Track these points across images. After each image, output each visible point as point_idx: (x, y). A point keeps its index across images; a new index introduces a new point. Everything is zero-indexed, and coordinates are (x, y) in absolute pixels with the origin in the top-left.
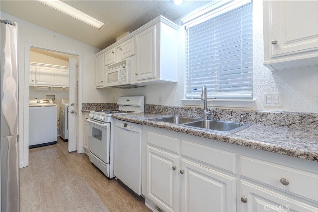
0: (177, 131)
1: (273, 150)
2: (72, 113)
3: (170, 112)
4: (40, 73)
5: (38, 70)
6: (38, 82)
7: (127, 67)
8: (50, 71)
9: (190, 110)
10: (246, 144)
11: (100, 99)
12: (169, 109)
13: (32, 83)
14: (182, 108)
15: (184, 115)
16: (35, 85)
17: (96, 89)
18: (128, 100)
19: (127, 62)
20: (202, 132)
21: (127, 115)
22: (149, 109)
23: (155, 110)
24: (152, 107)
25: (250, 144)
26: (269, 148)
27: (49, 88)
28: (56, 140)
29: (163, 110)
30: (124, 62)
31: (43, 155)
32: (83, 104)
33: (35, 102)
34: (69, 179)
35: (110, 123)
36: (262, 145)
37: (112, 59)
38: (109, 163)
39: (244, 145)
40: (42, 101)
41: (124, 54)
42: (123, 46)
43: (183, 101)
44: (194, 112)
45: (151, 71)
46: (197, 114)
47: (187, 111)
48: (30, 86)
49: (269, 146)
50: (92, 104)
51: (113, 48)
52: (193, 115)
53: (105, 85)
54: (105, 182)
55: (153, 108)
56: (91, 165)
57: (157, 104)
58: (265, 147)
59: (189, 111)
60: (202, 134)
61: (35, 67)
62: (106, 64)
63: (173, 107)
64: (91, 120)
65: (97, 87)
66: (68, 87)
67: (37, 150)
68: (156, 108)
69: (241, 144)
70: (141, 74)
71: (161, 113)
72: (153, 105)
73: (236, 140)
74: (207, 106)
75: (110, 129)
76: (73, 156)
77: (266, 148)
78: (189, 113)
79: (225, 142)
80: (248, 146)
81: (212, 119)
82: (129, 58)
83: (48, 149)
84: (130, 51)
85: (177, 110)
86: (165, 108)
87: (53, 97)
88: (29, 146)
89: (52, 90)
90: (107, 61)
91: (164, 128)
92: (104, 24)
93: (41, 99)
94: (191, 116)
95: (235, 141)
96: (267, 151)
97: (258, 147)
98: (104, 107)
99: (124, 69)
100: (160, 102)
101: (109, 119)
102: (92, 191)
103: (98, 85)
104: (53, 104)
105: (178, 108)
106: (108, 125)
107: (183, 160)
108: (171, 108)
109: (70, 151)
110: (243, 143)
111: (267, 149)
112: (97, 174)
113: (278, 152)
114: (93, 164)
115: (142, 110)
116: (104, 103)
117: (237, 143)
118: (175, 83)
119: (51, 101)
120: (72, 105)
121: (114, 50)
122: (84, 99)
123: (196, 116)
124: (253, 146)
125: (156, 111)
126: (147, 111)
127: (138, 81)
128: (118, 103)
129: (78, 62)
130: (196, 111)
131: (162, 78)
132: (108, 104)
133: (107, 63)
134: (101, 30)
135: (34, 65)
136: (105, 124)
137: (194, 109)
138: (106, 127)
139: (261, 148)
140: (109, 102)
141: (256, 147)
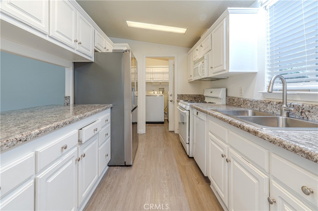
0: (224, 120)
1: (293, 150)
2: (171, 101)
3: (249, 105)
4: (155, 73)
5: (154, 71)
6: (154, 79)
7: (205, 61)
8: (160, 70)
9: (270, 104)
10: (270, 140)
11: (191, 91)
12: (247, 102)
13: (151, 80)
14: (261, 101)
15: (263, 109)
16: (152, 81)
17: (189, 82)
18: (211, 92)
19: (205, 58)
20: (240, 124)
21: (203, 106)
22: (230, 101)
23: (235, 102)
24: (232, 99)
25: (274, 140)
26: (290, 147)
27: (160, 83)
28: (164, 121)
29: (243, 103)
30: (203, 58)
31: (154, 129)
32: (178, 95)
33: (152, 93)
34: (163, 148)
35: (189, 111)
36: (284, 143)
37: (197, 56)
38: (189, 143)
39: (269, 141)
40: (156, 93)
41: (204, 50)
42: (203, 43)
43: (263, 93)
44: (275, 106)
45: (222, 64)
46: (279, 109)
47: (267, 106)
48: (146, 82)
49: (290, 145)
50: (185, 95)
51: (197, 46)
52: (273, 110)
53: (193, 79)
54: (185, 158)
55: (234, 100)
56: (181, 144)
57: (237, 97)
58: (286, 145)
59: (268, 105)
60: (240, 126)
61: (152, 69)
62: (194, 61)
63: (252, 100)
64: (180, 108)
65: (189, 80)
66: (168, 81)
67: (152, 126)
68: (236, 100)
69: (267, 139)
70: (215, 68)
71: (240, 106)
72: (233, 97)
73: (264, 135)
74: (286, 100)
75: (189, 116)
76: (171, 134)
77: (288, 147)
78: (269, 107)
79: (255, 135)
80: (272, 142)
81: (297, 117)
82: (207, 54)
83: (158, 127)
84: (208, 47)
85: (256, 103)
86: (245, 101)
87: (162, 90)
88: (146, 122)
89: (162, 84)
90: (194, 58)
91: (217, 117)
92: (186, 29)
93: (156, 91)
94: (272, 111)
95: (262, 136)
96: (288, 150)
97: (280, 145)
98: (195, 98)
99: (203, 63)
100: (241, 94)
101: (188, 108)
102: (174, 160)
103: (189, 79)
104: (162, 95)
105: (257, 101)
106: (187, 112)
107: (230, 150)
108: (250, 101)
109: (170, 130)
110: (268, 139)
111: (288, 149)
112: (182, 151)
113: (298, 153)
114: (181, 143)
115: (224, 102)
116: (195, 94)
117: (264, 138)
118: (255, 74)
119: (161, 93)
120: (171, 95)
121: (198, 48)
122: (178, 91)
123: (276, 111)
124: (276, 143)
125: (236, 104)
126: (228, 103)
127: (214, 73)
128: (205, 95)
129: (174, 63)
130: (277, 106)
131: (231, 70)
132: (199, 95)
133: (194, 59)
134: (186, 34)
135: (152, 68)
136: (185, 111)
137: (275, 103)
138: (186, 113)
139: (283, 146)
140: (200, 94)
141: (278, 144)
